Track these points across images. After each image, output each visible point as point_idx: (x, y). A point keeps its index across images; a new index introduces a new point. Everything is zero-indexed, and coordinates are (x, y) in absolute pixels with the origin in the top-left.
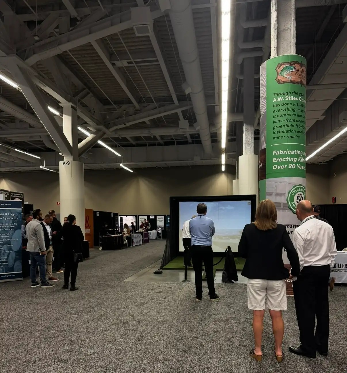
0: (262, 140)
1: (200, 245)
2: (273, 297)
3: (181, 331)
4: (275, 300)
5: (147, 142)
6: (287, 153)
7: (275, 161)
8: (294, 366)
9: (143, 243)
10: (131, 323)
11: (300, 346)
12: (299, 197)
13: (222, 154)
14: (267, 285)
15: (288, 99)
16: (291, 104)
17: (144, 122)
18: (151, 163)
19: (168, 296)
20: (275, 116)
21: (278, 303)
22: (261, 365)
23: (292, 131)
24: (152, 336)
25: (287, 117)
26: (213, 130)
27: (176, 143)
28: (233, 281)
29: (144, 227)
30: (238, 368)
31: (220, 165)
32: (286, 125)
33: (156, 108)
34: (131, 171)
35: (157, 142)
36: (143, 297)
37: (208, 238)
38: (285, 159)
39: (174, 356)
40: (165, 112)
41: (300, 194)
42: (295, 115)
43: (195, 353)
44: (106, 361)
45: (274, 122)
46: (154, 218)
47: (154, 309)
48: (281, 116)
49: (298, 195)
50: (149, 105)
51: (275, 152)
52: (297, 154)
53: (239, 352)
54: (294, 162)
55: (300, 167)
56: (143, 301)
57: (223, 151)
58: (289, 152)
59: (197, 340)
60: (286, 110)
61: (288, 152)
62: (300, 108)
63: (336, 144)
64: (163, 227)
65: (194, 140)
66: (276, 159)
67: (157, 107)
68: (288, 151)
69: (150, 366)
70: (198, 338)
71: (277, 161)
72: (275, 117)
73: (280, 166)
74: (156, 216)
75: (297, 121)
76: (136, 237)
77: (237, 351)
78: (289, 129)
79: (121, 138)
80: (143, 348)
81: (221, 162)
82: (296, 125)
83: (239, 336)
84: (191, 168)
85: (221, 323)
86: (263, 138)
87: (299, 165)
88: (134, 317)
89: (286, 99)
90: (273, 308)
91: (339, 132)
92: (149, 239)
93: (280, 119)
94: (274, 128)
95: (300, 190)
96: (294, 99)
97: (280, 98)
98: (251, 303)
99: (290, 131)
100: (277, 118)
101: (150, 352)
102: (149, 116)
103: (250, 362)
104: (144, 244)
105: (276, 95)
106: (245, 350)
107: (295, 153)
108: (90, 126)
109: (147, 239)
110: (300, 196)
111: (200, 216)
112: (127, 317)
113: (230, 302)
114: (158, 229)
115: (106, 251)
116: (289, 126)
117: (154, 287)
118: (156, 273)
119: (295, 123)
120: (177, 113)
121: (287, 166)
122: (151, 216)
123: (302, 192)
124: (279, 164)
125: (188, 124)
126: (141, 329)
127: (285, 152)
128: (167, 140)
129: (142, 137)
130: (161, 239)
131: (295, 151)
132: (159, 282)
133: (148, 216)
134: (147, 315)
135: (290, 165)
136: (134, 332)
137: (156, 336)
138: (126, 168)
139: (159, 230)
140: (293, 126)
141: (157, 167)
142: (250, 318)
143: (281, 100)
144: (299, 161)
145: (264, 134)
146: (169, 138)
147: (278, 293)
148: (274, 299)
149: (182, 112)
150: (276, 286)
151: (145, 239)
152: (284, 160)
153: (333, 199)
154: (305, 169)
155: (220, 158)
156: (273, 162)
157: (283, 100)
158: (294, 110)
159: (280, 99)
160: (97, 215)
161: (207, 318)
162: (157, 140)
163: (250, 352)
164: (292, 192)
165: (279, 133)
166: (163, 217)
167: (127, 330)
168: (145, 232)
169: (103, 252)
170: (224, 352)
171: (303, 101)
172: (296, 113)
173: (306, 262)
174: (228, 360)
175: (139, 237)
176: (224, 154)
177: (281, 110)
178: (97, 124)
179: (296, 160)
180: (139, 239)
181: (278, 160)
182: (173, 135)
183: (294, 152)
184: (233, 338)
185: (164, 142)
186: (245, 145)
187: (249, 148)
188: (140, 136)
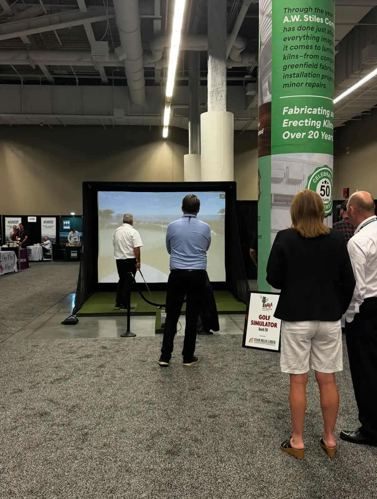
0: (263, 88)
1: (188, 270)
2: (324, 350)
3: (152, 419)
4: (328, 356)
5: (21, 76)
6: (305, 113)
7: (287, 126)
8: (357, 462)
9: (18, 268)
10: (55, 414)
11: (360, 429)
12: (324, 186)
13: (166, 107)
14: (316, 332)
15: (307, 18)
16: (312, 29)
17: (18, 39)
18: (29, 116)
19: (105, 363)
20: (287, 47)
21: (331, 360)
22: (306, 465)
23: (314, 76)
24: (104, 432)
25: (305, 51)
26: (149, 63)
27: (77, 81)
28: (211, 331)
29: (19, 239)
30: (270, 472)
31: (159, 128)
32: (305, 64)
33: (44, 14)
35: (40, 77)
36: (58, 367)
37: (202, 257)
38: (303, 121)
39: (156, 463)
40: (61, 22)
41: (326, 182)
42: (319, 48)
43: (191, 454)
44: (34, 482)
45: (284, 58)
46: (35, 221)
47: (88, 386)
48: (297, 47)
49: (323, 183)
51: (286, 109)
52: (321, 114)
53: (263, 446)
54: (317, 127)
55: (325, 136)
56: (62, 374)
57: (168, 102)
58: (310, 111)
59: (187, 433)
60: (305, 38)
61: (308, 110)
62: (326, 35)
63: (352, 100)
64: (54, 238)
65: (113, 77)
66: (288, 122)
67: (46, 13)
68: (308, 108)
69: (119, 483)
70: (187, 429)
71: (289, 126)
72: (286, 50)
73: (295, 134)
74: (39, 218)
75: (322, 58)
76: (5, 258)
77: (259, 445)
78: (310, 70)
80: (96, 454)
81: (161, 121)
82: (321, 65)
83: (254, 421)
84: (105, 129)
85: (216, 402)
86: (266, 85)
87: (325, 132)
88: (57, 403)
89: (305, 20)
90: (323, 369)
91: (360, 79)
92: (28, 262)
93: (294, 52)
94: (285, 67)
95: (325, 174)
96: (318, 20)
97: (295, 16)
98: (287, 363)
99: (310, 75)
100: (289, 52)
101: (110, 460)
102: (29, 28)
103: (286, 462)
104: (20, 270)
105: (289, 11)
106: (272, 442)
107: (319, 113)
109: (25, 261)
110: (326, 185)
111: (188, 218)
112: (44, 404)
113: (217, 365)
114: (45, 243)
116: (309, 66)
117: (72, 347)
118: (67, 323)
119: (319, 61)
120: (82, 27)
121: (305, 133)
122: (29, 218)
123: (328, 178)
124: (292, 129)
125: (108, 49)
126: (78, 422)
127: (302, 109)
128: (61, 75)
129: (12, 67)
130: (51, 261)
131: (319, 109)
132: (79, 339)
133: (24, 218)
134: (79, 397)
135: (311, 133)
136: (66, 428)
137: (111, 431)
139: (46, 245)
140: (316, 66)
141: (41, 125)
142: (260, 390)
143: (297, 20)
144: (324, 126)
145: (267, 77)
146: (65, 72)
147: (333, 344)
148: (325, 354)
149: (93, 25)
150: (331, 332)
151: (21, 260)
152: (301, 123)
153: (344, 191)
154: (332, 140)
155: (160, 114)
156: (284, 126)
157: (301, 20)
158: (318, 39)
159: (296, 18)
161: (189, 395)
162: (42, 73)
163: (282, 445)
164: (314, 177)
165: (294, 77)
166: (54, 219)
167: (52, 426)
168: (21, 249)
170: (239, 448)
171: (330, 25)
172: (320, 44)
173: (369, 291)
174: (250, 460)
175: (11, 257)
176: (170, 107)
177: (297, 37)
179: (320, 125)
180: (10, 262)
181: (292, 123)
182: (73, 66)
183: (317, 111)
184: (245, 424)
185: (54, 78)
186: (212, 95)
187: (217, 99)
188: (10, 65)
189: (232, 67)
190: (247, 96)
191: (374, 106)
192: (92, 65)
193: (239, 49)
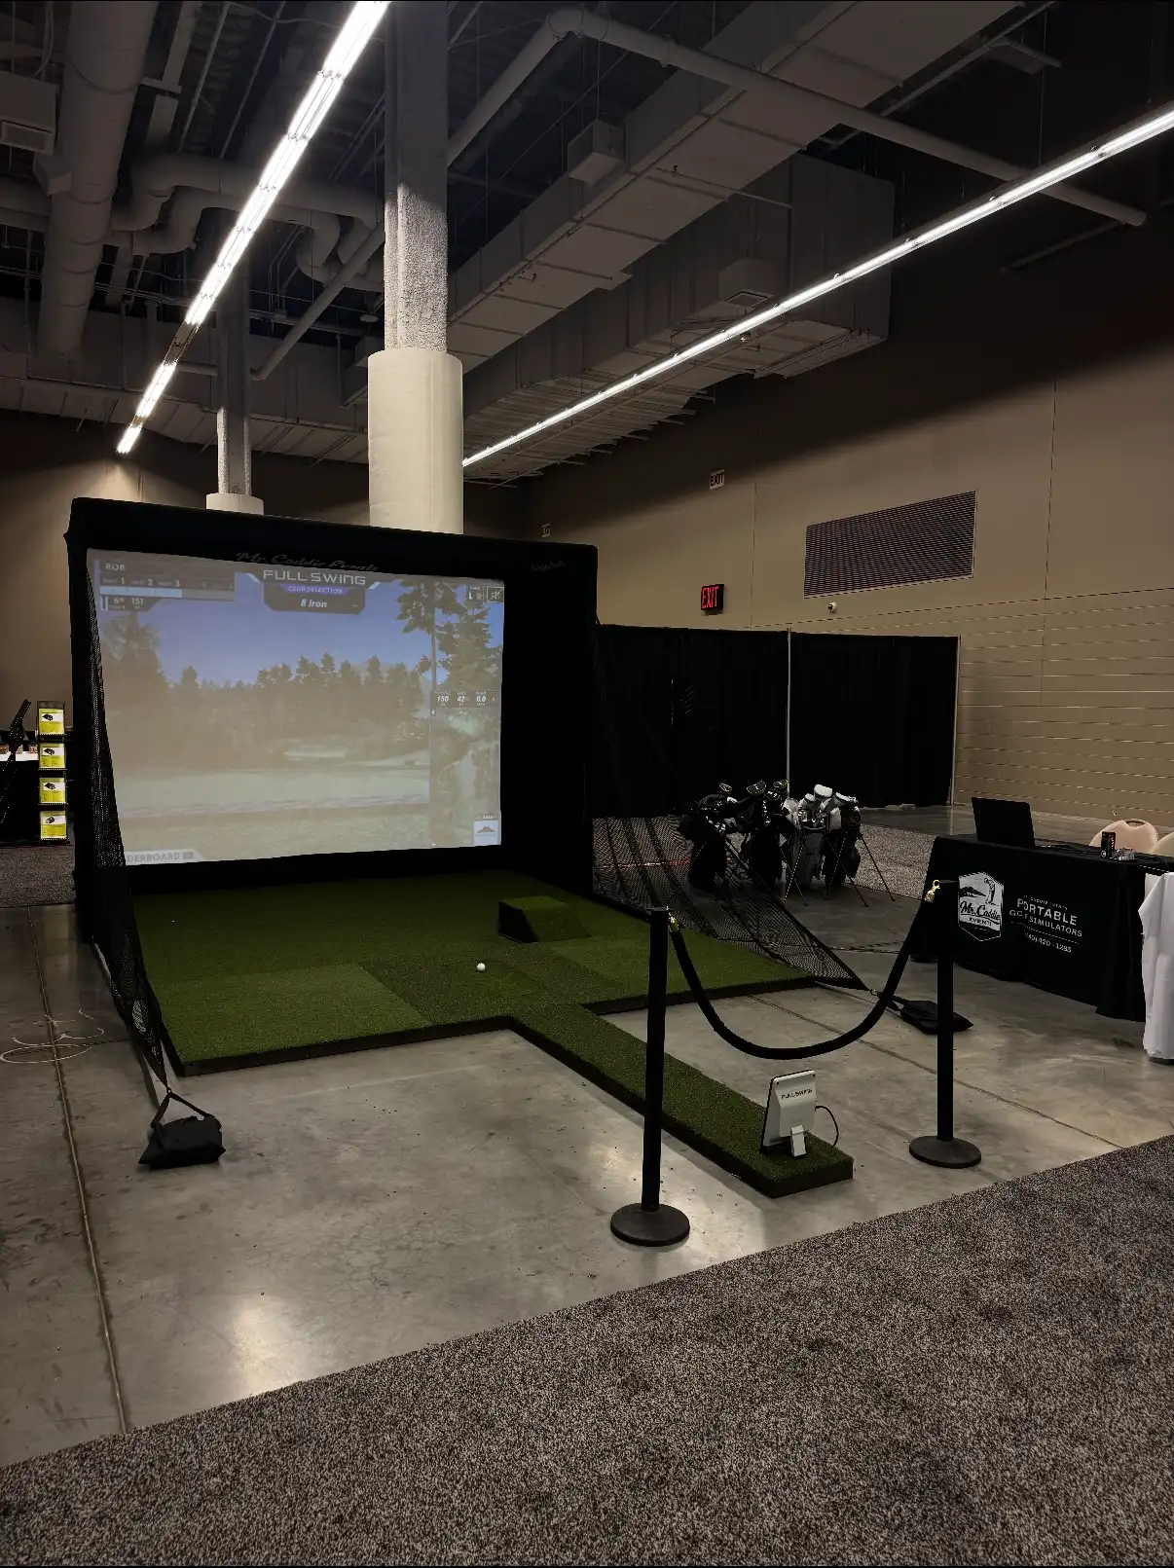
13: (164, 361)
57: (177, 346)
176: (176, 363)
186: (408, 301)
191: (631, 434)
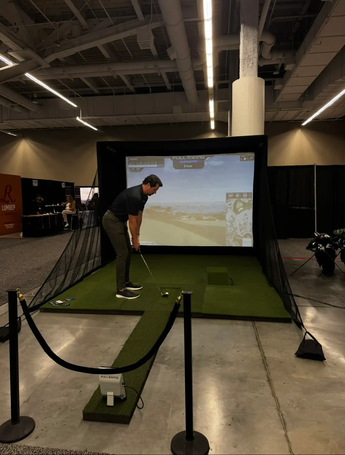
5: (112, 88)
13: (210, 100)
18: (120, 117)
26: (197, 66)
27: (150, 90)
33: (112, 25)
34: (96, 129)
35: (124, 88)
40: (125, 31)
50: (100, 21)
57: (211, 94)
65: (173, 84)
79: (73, 80)
81: (209, 115)
108: (11, 50)
115: (29, 239)
128: (139, 86)
138: (86, 124)
146: (142, 84)
160: (34, 183)
162: (125, 85)
169: (24, 240)
176: (213, 100)
178: (23, 48)
182: (143, 74)
185: (134, 88)
186: (243, 62)
187: (249, 66)
188: (100, 77)
189: (264, 66)
190: (276, 90)
192: (156, 72)
193: (269, 45)
